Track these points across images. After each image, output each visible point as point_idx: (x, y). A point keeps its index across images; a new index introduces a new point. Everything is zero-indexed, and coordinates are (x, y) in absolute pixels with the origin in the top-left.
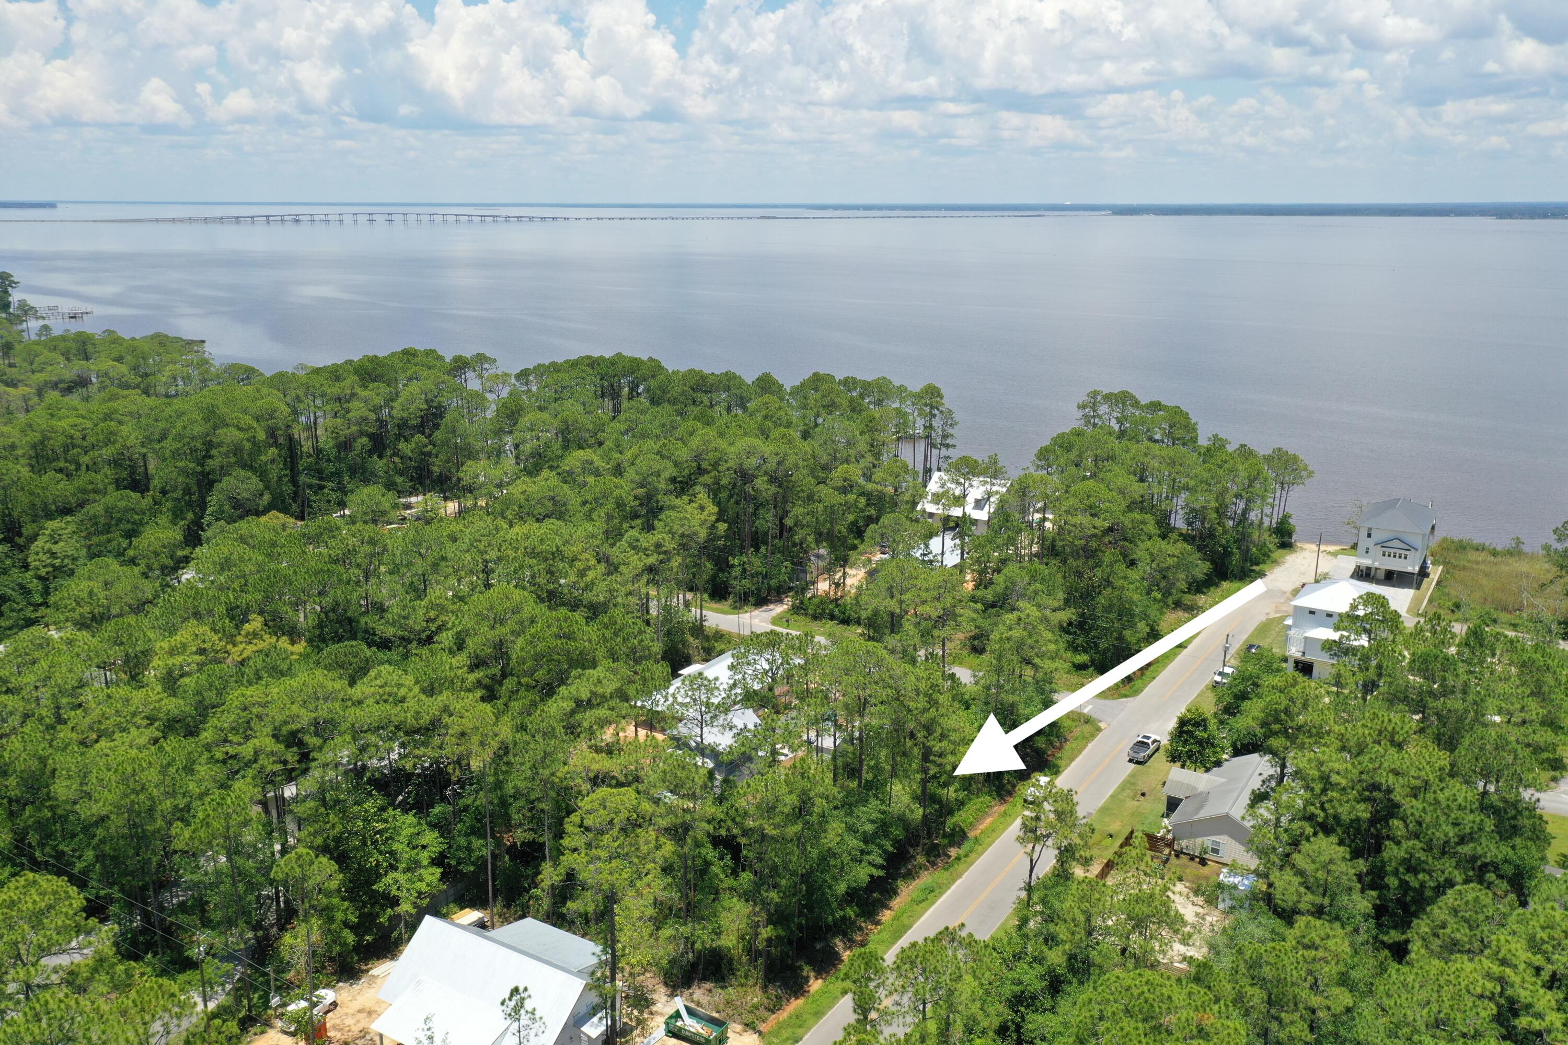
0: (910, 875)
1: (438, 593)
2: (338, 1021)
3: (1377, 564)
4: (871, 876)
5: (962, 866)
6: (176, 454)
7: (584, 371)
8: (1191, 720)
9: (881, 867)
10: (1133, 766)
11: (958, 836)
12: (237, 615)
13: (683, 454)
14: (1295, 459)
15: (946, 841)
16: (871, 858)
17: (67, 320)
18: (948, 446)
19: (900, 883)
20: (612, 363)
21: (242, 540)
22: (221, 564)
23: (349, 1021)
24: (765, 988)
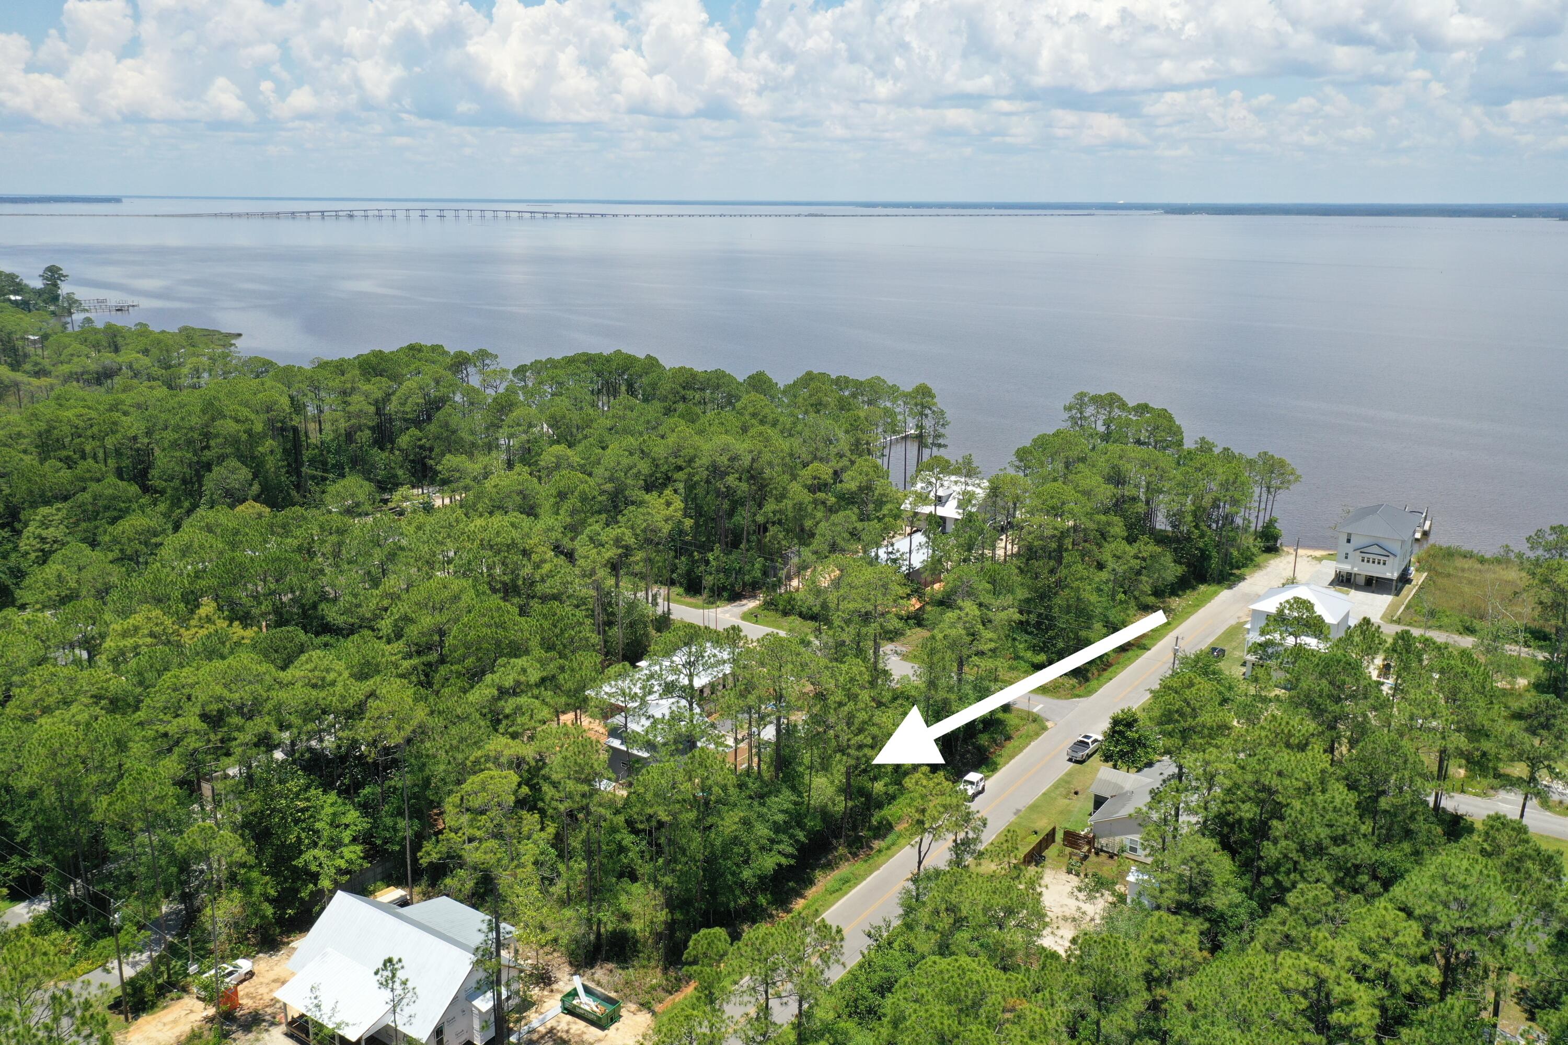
0: (830, 866)
1: (392, 582)
2: (252, 990)
3: (1356, 570)
4: (779, 865)
5: (882, 858)
6: (175, 445)
7: (579, 368)
8: (1122, 720)
9: (792, 856)
10: (1072, 764)
11: (884, 829)
12: (191, 600)
13: (660, 450)
14: (1282, 464)
15: (871, 833)
16: (781, 847)
17: (114, 313)
18: (940, 446)
19: (818, 873)
20: (608, 360)
21: (209, 529)
22: (181, 551)
23: (263, 990)
24: (665, 970)
